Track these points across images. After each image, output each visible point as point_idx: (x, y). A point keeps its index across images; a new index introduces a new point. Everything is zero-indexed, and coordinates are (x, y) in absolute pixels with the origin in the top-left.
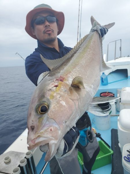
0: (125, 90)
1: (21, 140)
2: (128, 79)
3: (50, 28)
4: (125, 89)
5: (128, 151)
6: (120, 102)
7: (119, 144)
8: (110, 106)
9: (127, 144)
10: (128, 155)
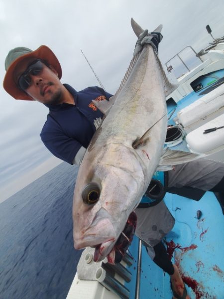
0: (180, 114)
2: (178, 106)
6: (183, 127)
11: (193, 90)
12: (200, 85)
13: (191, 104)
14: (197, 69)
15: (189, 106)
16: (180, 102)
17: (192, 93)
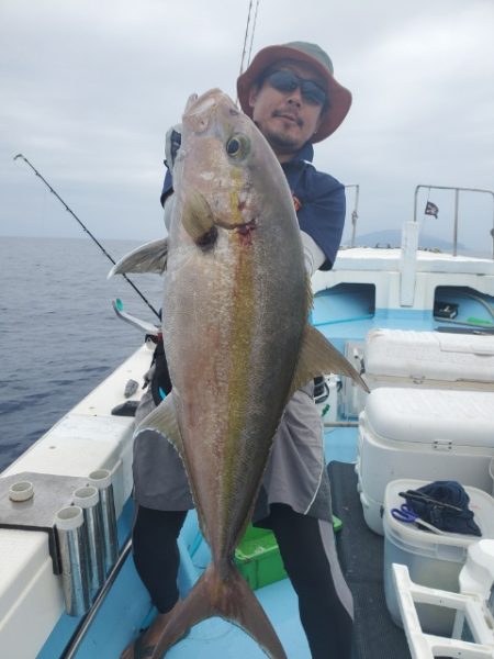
0: (377, 335)
1: (52, 448)
2: (375, 318)
3: (296, 114)
4: (379, 333)
5: (401, 494)
6: (363, 371)
7: (363, 497)
8: (325, 389)
9: (396, 481)
10: (404, 505)
11: (431, 306)
12: (454, 307)
13: (413, 332)
14: (473, 263)
15: (407, 332)
16: (386, 312)
17: (425, 312)
